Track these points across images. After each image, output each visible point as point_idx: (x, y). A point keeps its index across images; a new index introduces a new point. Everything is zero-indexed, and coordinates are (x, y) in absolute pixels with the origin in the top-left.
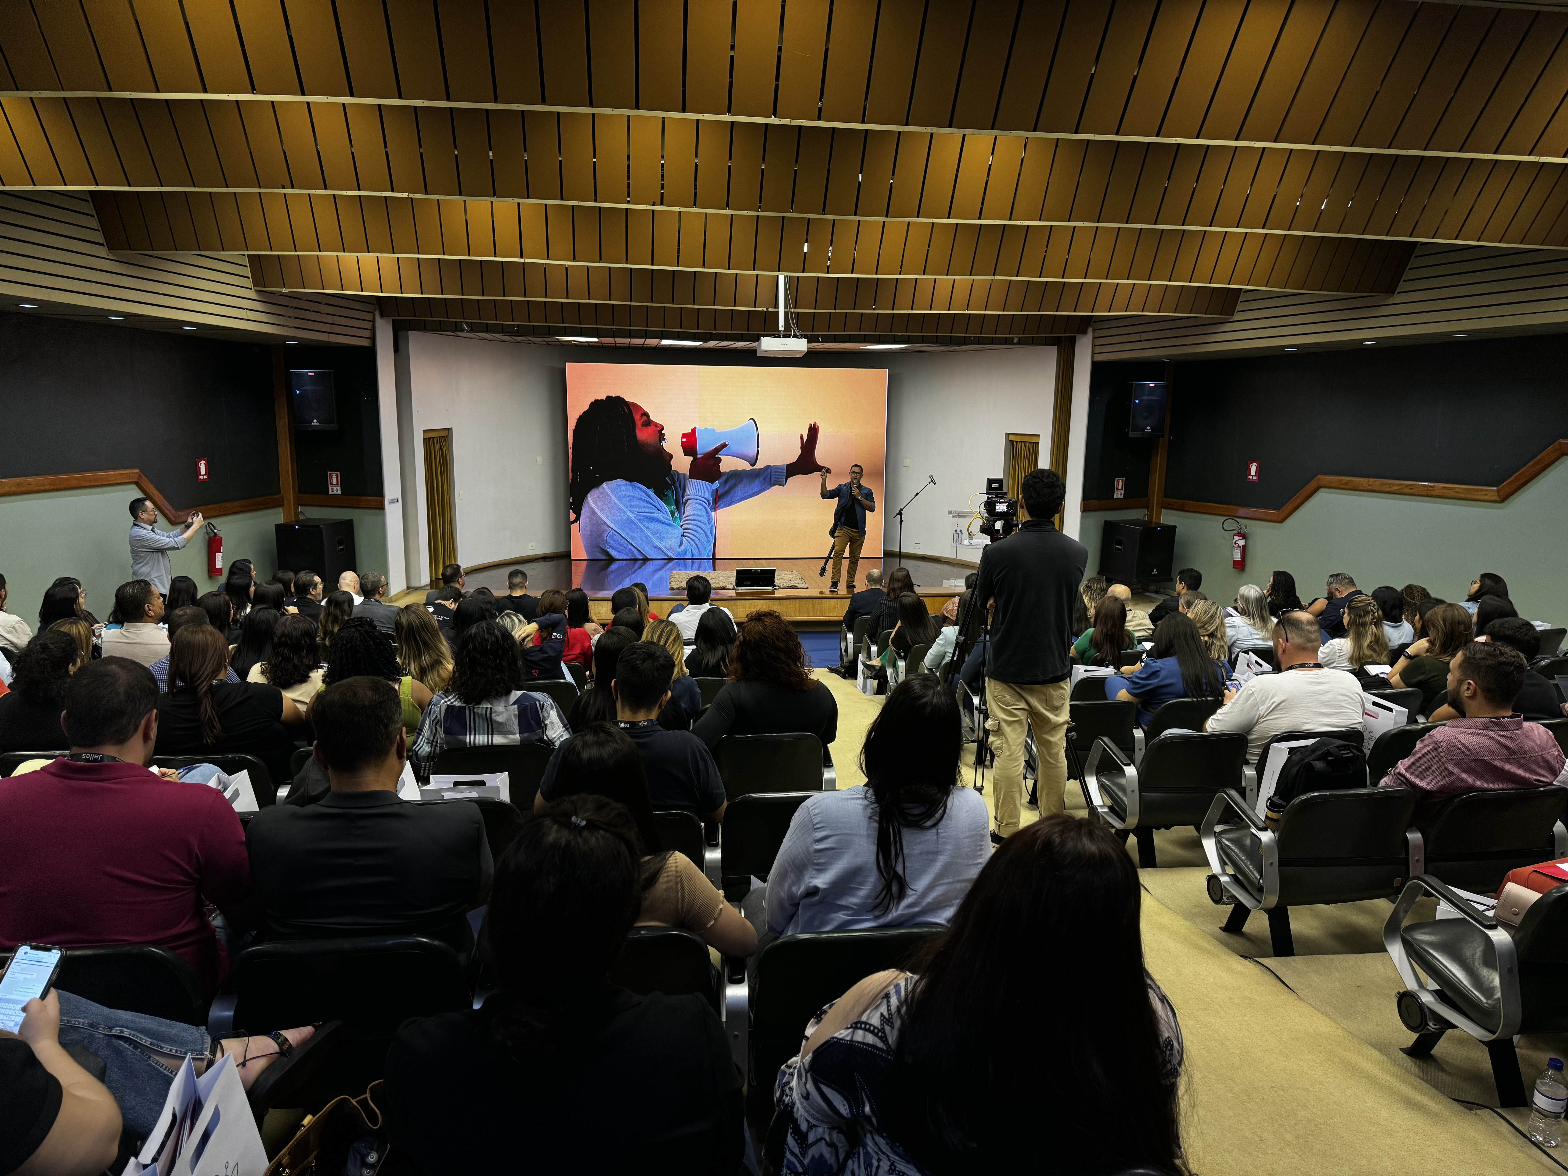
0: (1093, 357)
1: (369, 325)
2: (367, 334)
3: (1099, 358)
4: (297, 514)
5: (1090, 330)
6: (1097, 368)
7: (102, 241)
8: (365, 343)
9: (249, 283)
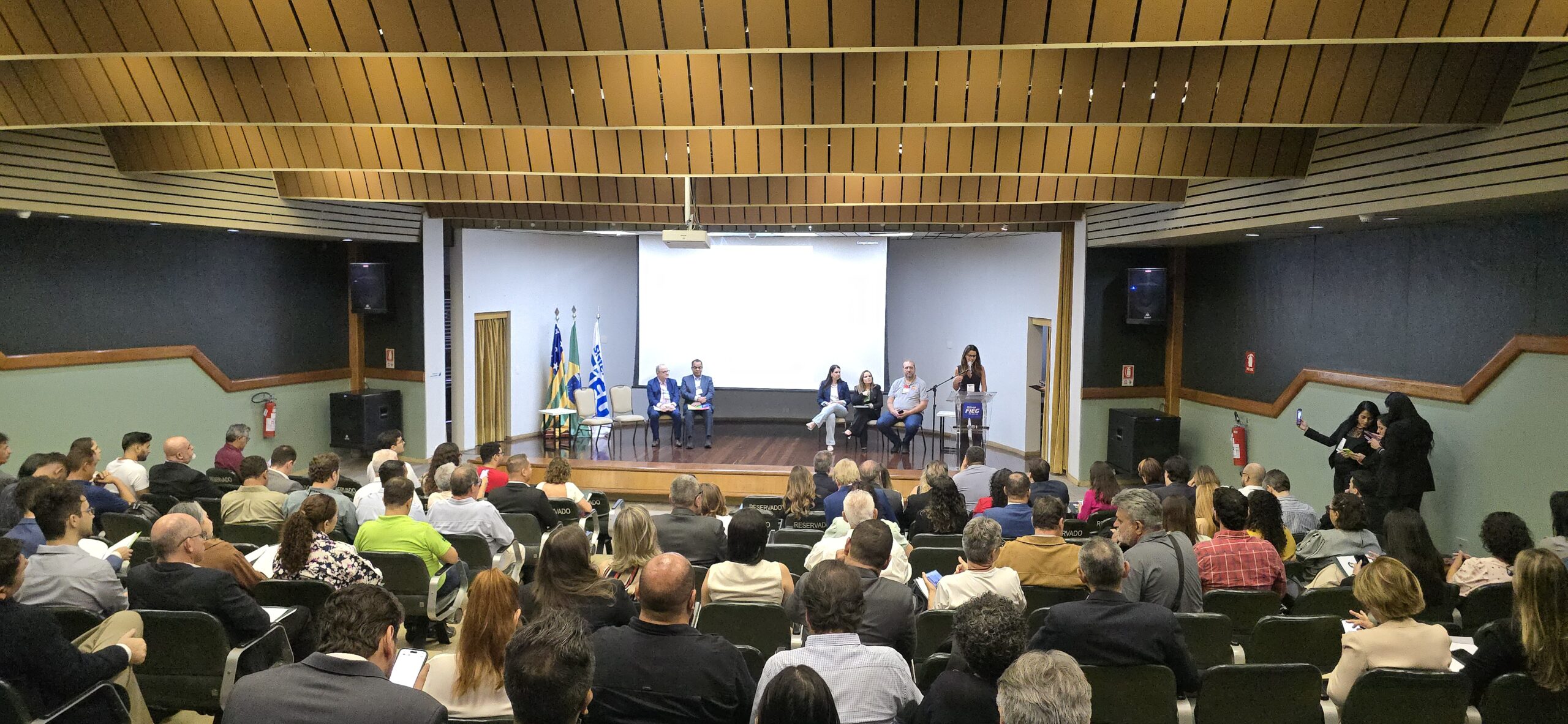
0: (1087, 243)
1: (418, 225)
2: (416, 232)
3: (1092, 244)
4: (362, 383)
5: (1084, 216)
6: (1091, 252)
7: (114, 164)
8: (414, 240)
9: (276, 193)
